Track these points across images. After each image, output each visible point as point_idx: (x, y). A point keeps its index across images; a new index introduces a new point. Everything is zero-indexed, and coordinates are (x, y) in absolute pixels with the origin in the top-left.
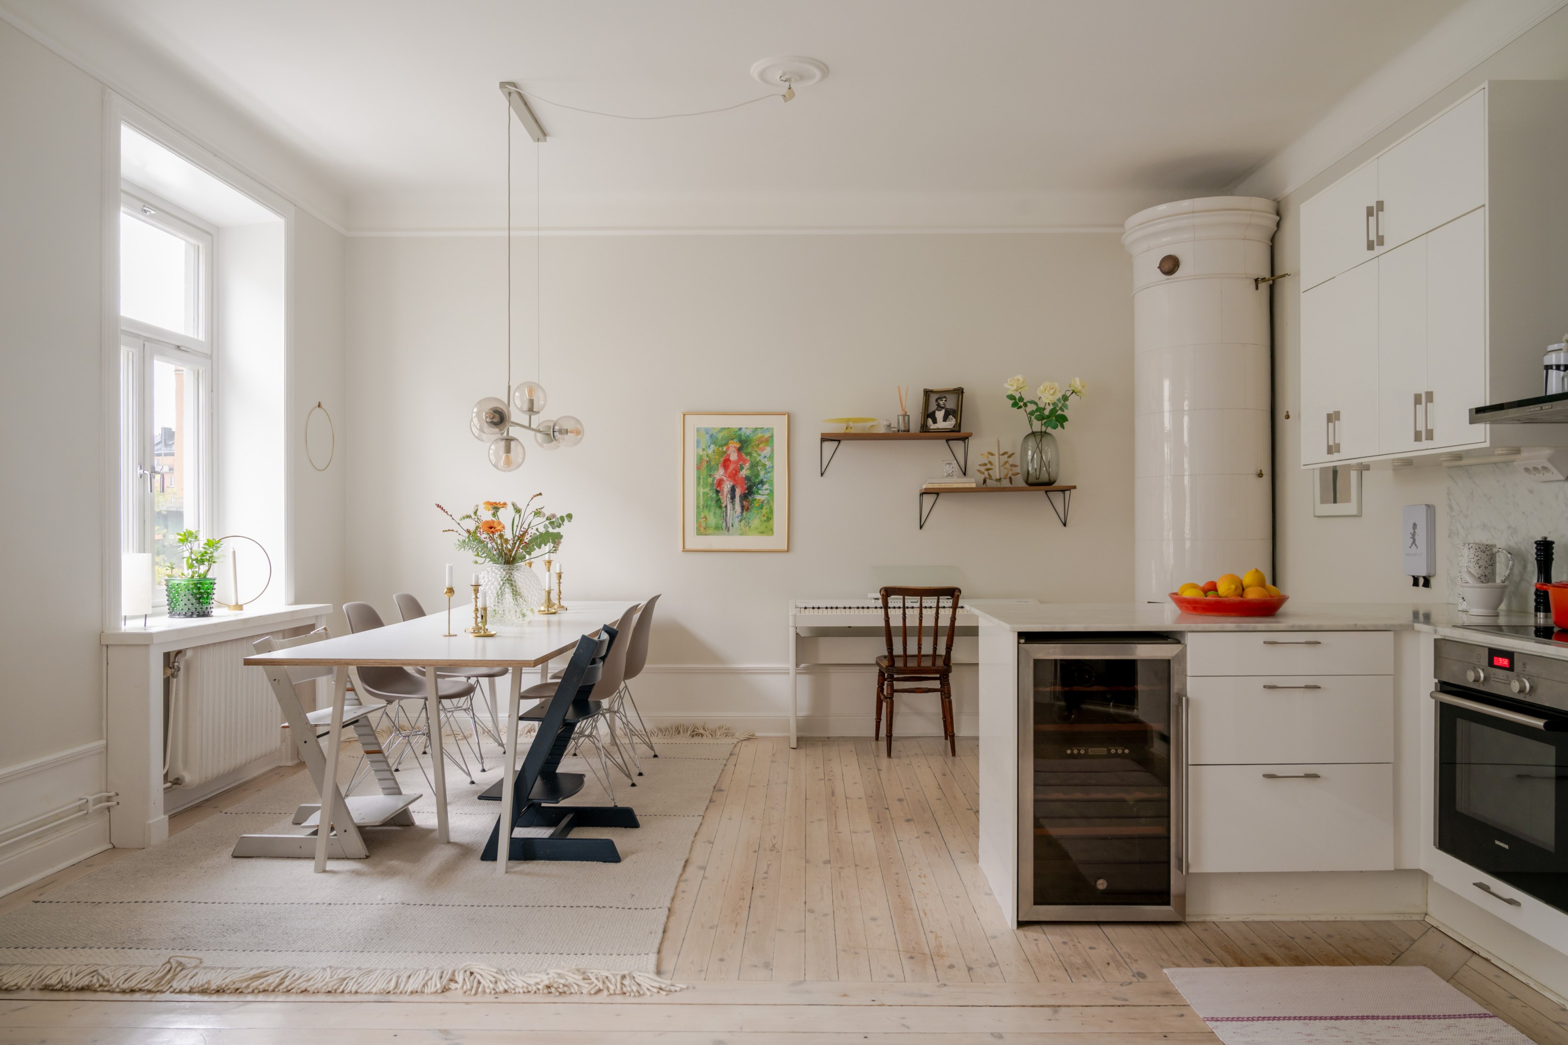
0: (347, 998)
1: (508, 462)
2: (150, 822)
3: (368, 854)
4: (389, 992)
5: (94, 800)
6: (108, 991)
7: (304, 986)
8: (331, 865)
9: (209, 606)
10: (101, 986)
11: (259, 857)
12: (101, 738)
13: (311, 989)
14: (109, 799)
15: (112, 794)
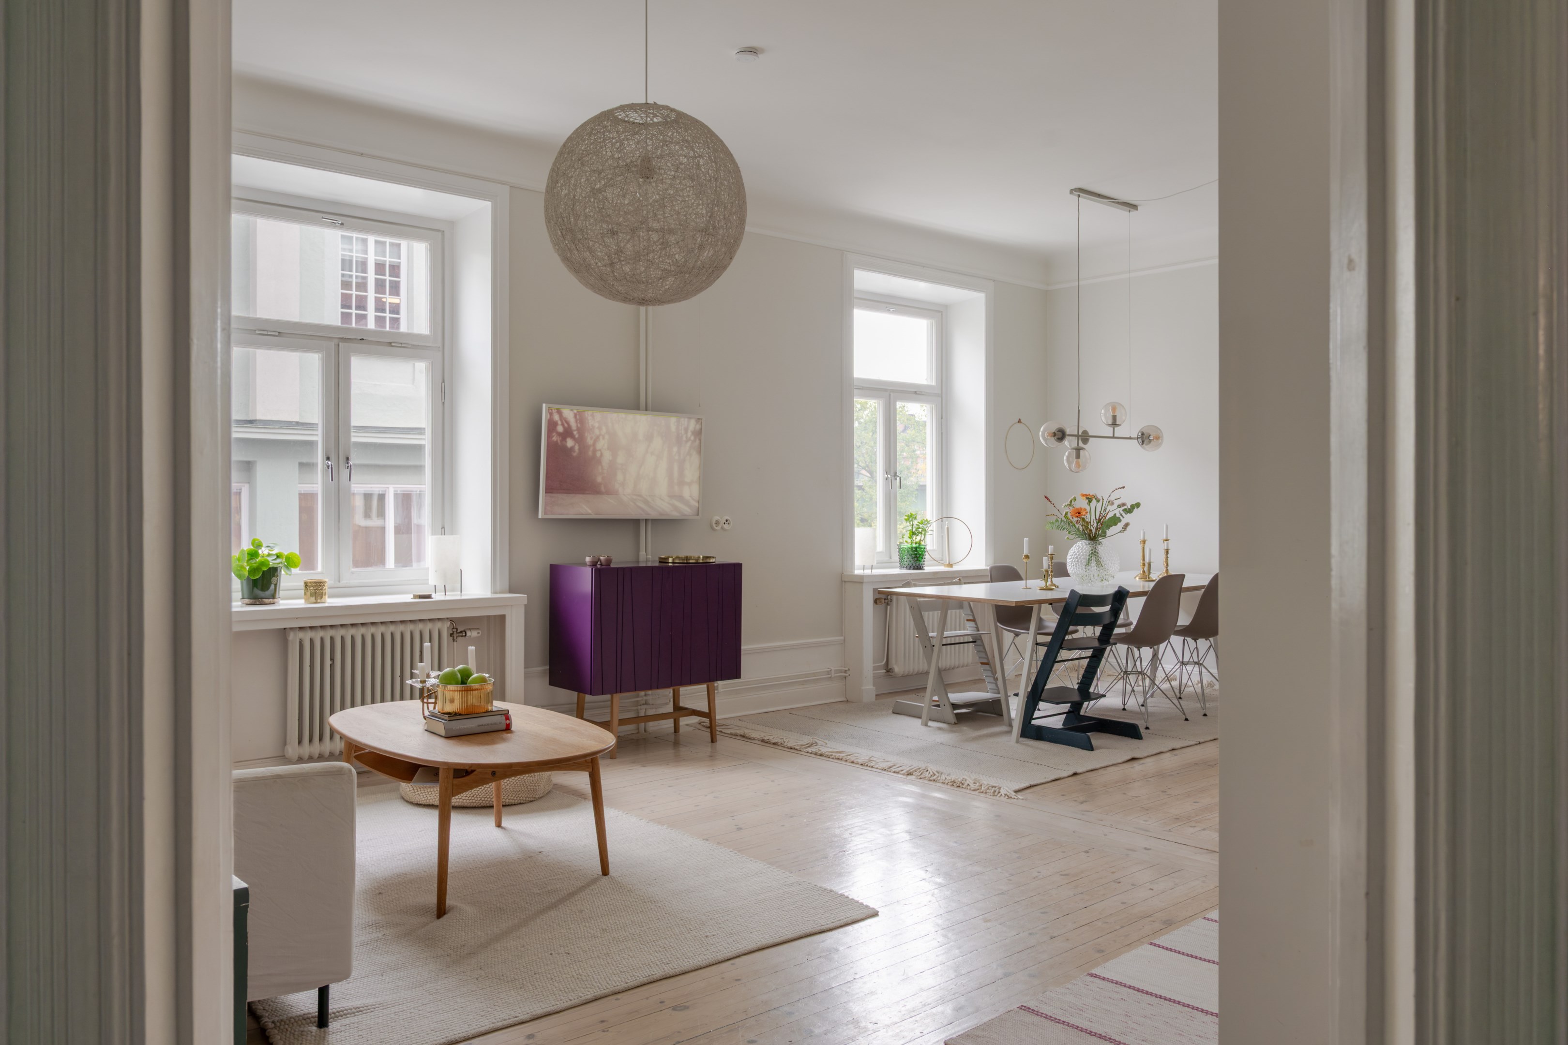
0: (868, 768)
1: (1078, 465)
2: (863, 688)
3: (956, 722)
4: (885, 770)
5: (835, 670)
6: (783, 747)
7: (853, 759)
8: (930, 723)
9: (921, 563)
10: (781, 744)
11: (904, 715)
12: (842, 636)
13: (855, 761)
14: (845, 672)
15: (847, 669)
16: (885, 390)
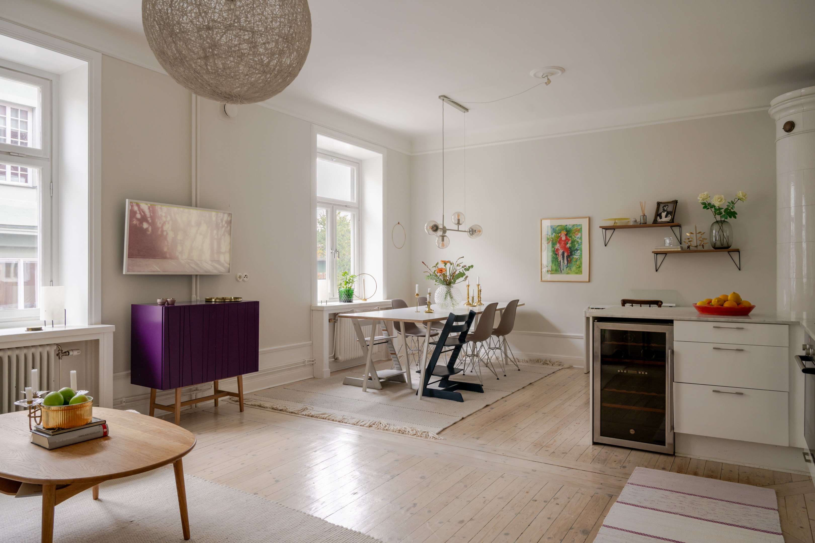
0: (343, 424)
1: (443, 245)
2: (324, 370)
3: (382, 388)
4: (355, 424)
5: (307, 361)
6: (286, 412)
7: (333, 418)
8: (368, 390)
9: (351, 299)
10: (285, 410)
11: (350, 385)
12: (311, 341)
13: (335, 420)
14: (313, 361)
15: (314, 360)
16: (331, 204)
